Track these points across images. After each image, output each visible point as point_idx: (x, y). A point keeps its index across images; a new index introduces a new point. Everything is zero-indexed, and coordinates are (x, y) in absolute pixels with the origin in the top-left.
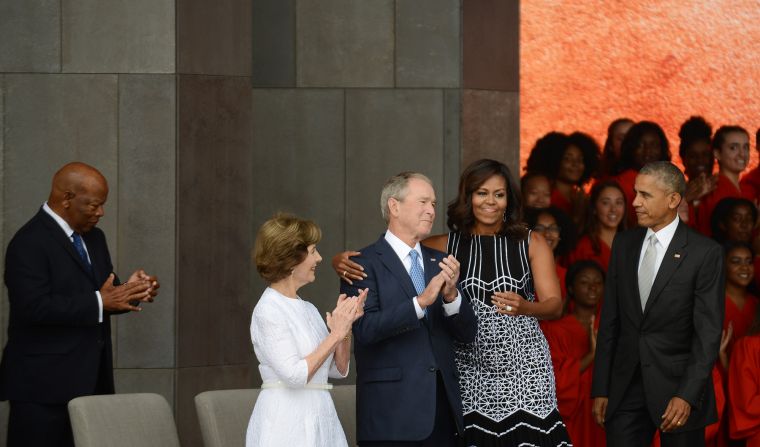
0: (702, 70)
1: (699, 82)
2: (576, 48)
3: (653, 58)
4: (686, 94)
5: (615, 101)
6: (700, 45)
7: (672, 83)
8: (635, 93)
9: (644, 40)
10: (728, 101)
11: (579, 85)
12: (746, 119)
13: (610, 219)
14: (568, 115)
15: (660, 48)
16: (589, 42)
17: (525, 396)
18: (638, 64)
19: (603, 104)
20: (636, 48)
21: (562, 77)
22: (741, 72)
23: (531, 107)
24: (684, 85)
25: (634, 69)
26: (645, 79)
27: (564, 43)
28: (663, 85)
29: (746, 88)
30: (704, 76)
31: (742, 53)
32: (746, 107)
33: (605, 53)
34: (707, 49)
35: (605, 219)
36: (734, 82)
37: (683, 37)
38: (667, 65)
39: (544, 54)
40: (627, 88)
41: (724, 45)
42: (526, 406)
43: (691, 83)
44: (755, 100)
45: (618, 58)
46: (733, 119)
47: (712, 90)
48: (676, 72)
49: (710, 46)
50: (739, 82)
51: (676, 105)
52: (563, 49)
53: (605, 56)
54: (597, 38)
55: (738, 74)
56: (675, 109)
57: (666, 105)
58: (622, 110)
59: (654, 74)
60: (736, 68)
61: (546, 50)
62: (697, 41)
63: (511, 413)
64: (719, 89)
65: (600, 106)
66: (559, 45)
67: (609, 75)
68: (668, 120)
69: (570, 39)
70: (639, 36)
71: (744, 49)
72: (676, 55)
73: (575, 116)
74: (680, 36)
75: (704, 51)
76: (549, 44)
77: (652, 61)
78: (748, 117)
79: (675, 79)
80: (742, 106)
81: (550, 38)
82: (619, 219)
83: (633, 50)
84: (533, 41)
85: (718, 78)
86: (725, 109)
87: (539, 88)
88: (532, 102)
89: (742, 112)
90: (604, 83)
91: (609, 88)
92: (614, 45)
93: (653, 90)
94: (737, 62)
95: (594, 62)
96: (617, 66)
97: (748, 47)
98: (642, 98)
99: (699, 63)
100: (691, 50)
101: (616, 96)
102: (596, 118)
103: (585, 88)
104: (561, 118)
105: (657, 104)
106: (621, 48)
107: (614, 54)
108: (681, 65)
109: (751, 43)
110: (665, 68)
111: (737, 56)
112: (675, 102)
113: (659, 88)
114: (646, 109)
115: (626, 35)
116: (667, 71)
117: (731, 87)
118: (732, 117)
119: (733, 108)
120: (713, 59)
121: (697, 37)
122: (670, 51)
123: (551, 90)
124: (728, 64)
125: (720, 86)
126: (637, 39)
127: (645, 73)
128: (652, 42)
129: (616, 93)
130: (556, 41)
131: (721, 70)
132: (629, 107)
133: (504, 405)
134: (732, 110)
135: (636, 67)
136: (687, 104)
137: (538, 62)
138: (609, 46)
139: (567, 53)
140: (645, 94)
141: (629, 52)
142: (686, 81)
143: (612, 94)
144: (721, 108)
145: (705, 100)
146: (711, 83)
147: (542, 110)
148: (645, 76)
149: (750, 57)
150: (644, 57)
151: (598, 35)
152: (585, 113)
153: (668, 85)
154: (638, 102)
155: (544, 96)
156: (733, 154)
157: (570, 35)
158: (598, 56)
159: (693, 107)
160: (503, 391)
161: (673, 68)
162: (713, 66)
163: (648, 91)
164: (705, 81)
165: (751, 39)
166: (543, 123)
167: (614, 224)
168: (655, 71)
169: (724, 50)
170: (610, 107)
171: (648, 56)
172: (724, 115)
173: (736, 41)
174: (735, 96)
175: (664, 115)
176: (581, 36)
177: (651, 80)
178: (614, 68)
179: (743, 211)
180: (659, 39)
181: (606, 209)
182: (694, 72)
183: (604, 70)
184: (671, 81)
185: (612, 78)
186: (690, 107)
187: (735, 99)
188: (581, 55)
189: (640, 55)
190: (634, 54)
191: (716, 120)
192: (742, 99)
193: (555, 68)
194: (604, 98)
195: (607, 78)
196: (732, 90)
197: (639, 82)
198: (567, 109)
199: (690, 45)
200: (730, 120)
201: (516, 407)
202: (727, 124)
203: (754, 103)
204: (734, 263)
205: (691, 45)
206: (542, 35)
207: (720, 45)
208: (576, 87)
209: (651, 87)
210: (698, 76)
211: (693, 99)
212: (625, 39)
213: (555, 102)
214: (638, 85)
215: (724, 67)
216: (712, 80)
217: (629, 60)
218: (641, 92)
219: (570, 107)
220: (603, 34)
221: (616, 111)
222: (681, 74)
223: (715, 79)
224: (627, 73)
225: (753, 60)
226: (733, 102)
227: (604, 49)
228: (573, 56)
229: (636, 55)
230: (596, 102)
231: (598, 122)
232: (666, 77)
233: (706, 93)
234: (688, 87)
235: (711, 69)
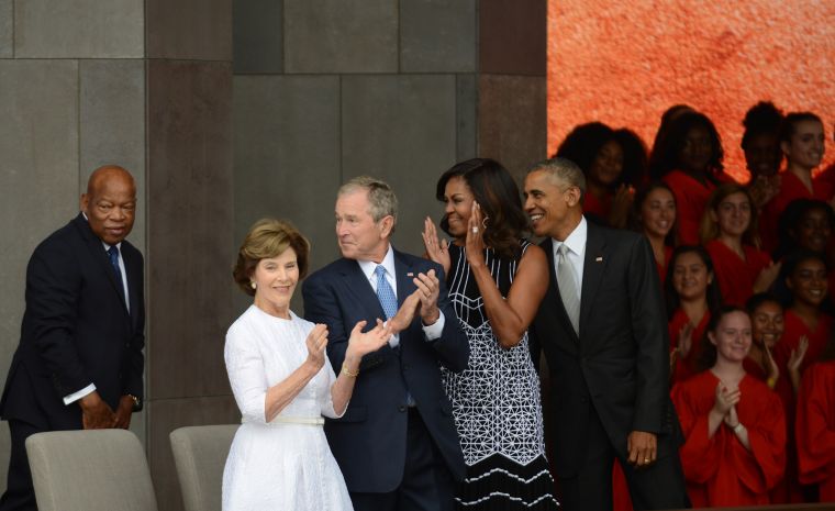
0: (766, 50)
1: (763, 62)
2: (614, 25)
3: (706, 34)
4: (746, 77)
5: (661, 86)
6: (764, 19)
7: (729, 65)
8: (685, 77)
9: (695, 13)
10: (797, 85)
11: (617, 68)
12: (818, 106)
13: (659, 225)
14: (604, 103)
15: (715, 22)
16: (629, 17)
17: (503, 438)
18: (689, 42)
19: (645, 90)
20: (686, 23)
21: (597, 59)
22: (813, 50)
23: (560, 94)
24: (743, 66)
25: (683, 48)
26: (696, 60)
27: (600, 18)
28: (719, 67)
29: (818, 69)
30: (768, 55)
31: (813, 28)
32: (819, 92)
33: (650, 30)
34: (770, 23)
35: (654, 226)
36: (806, 63)
37: (743, 10)
38: (723, 43)
39: (575, 30)
40: (675, 71)
41: (792, 18)
42: (503, 450)
43: (753, 64)
44: (829, 83)
45: (664, 35)
46: (805, 105)
47: (777, 72)
48: (734, 51)
49: (776, 19)
50: (809, 62)
51: (734, 91)
52: (598, 25)
53: (649, 34)
54: (638, 12)
55: (809, 53)
56: (733, 96)
57: (722, 90)
58: (669, 97)
59: (708, 54)
60: (806, 45)
61: (578, 26)
62: (760, 15)
63: (487, 456)
64: (785, 70)
65: (642, 93)
66: (594, 21)
67: (653, 56)
68: (724, 108)
69: (606, 13)
70: (689, 8)
71: (816, 22)
72: (734, 32)
73: (613, 104)
74: (738, 8)
75: (768, 26)
76: (581, 19)
77: (707, 39)
78: (822, 104)
79: (732, 59)
80: (814, 90)
81: (583, 13)
82: (671, 224)
83: (682, 25)
84: (563, 17)
85: (785, 58)
86: (794, 96)
87: (570, 72)
88: (561, 88)
89: (814, 98)
90: (647, 65)
91: (653, 71)
92: (659, 21)
93: (706, 73)
94: (808, 38)
95: (636, 40)
96: (663, 45)
97: (822, 20)
98: (693, 82)
99: (762, 40)
100: (752, 24)
101: (662, 81)
102: (637, 106)
103: (624, 71)
104: (597, 107)
105: (711, 89)
106: (668, 23)
107: (659, 31)
108: (740, 43)
109: (825, 15)
110: (722, 47)
111: (808, 31)
112: (734, 87)
113: (713, 71)
114: (698, 96)
115: (674, 8)
116: (723, 50)
117: (801, 68)
118: (801, 104)
119: (803, 93)
120: (779, 35)
121: (759, 8)
122: (726, 27)
123: (585, 74)
124: (797, 41)
125: (786, 66)
126: (686, 11)
127: (697, 52)
128: (706, 16)
129: (662, 77)
130: (590, 16)
131: (789, 48)
132: (678, 93)
133: (479, 446)
134: (802, 96)
135: (686, 46)
136: (747, 89)
137: (568, 41)
138: (654, 22)
139: (603, 30)
140: (696, 78)
141: (677, 28)
142: (746, 61)
143: (657, 78)
144: (789, 93)
145: (770, 85)
146: (777, 64)
147: (574, 97)
148: (696, 56)
149: (823, 32)
150: (697, 34)
151: (640, 8)
152: (625, 100)
153: (724, 66)
154: (689, 88)
155: (576, 81)
156: (806, 147)
157: (606, 8)
158: (641, 34)
159: (755, 92)
160: (478, 430)
161: (730, 47)
162: (779, 44)
163: (700, 74)
164: (769, 61)
165: (824, 10)
166: (575, 113)
167: (664, 232)
168: (709, 50)
169: (793, 25)
170: (654, 94)
171: (700, 33)
172: (791, 102)
173: (806, 13)
174: (805, 79)
175: (720, 101)
176: (620, 10)
177: (704, 61)
178: (660, 47)
179: (817, 216)
180: (714, 12)
181: (655, 214)
182: (755, 51)
183: (647, 50)
184: (728, 61)
185: (657, 59)
186: (750, 92)
187: (805, 82)
188: (620, 32)
189: (691, 32)
190: (682, 30)
191: (786, 106)
192: (814, 83)
193: (588, 48)
194: (646, 83)
195: (650, 59)
196: (802, 72)
197: (690, 64)
198: (604, 97)
199: (751, 18)
200: (799, 107)
201: (492, 450)
203: (828, 86)
204: (804, 277)
205: (754, 20)
206: (572, 9)
207: (787, 18)
208: (615, 70)
209: (703, 70)
210: (761, 56)
211: (754, 83)
212: (673, 12)
213: (588, 88)
214: (688, 67)
215: (792, 44)
216: (778, 59)
217: (677, 38)
218: (691, 75)
219: (607, 94)
220: (647, 7)
221: (662, 98)
222: (740, 54)
223: (782, 59)
224: (675, 53)
225: (827, 35)
226: (804, 87)
227: (648, 25)
228: (610, 34)
229: (686, 32)
230: (638, 87)
231: (640, 112)
232: (722, 56)
233: (770, 76)
234: (749, 69)
235: (776, 47)
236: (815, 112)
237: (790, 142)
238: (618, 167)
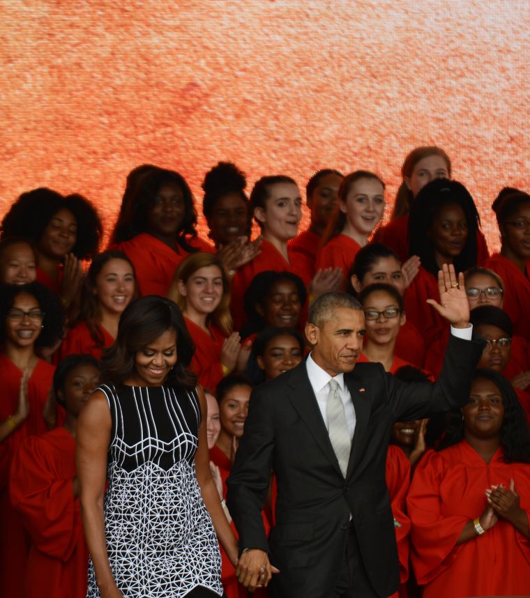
0: (235, 103)
1: (231, 118)
2: (68, 74)
3: (170, 86)
4: (213, 134)
5: (120, 143)
6: (232, 69)
7: (194, 119)
8: (146, 133)
9: (157, 62)
10: (268, 143)
11: (71, 123)
12: (291, 166)
13: (116, 301)
14: (57, 162)
15: (178, 72)
16: (84, 66)
18: (150, 95)
19: (103, 147)
20: (147, 73)
21: (49, 112)
22: (285, 105)
23: (8, 152)
24: (210, 121)
25: (145, 101)
26: (158, 114)
27: (52, 67)
28: (183, 123)
29: (292, 126)
30: (237, 110)
31: (285, 79)
32: (291, 150)
33: (108, 80)
34: (239, 73)
35: (110, 301)
36: (276, 118)
37: (209, 58)
38: (187, 96)
39: (25, 79)
40: (136, 127)
41: (263, 69)
42: (204, 581)
43: (220, 119)
44: (302, 141)
45: (123, 86)
46: (276, 167)
47: (247, 129)
48: (200, 105)
49: (244, 70)
50: (282, 117)
51: (200, 149)
52: (50, 73)
53: (107, 85)
54: (95, 60)
55: (281, 108)
56: (198, 154)
57: (187, 148)
58: (129, 156)
59: (171, 108)
60: (278, 99)
61: (28, 76)
62: (227, 64)
63: (188, 591)
64: (256, 127)
65: (100, 150)
66: (46, 70)
67: (111, 109)
68: (190, 168)
69: (59, 61)
70: (151, 57)
71: (289, 73)
72: (200, 83)
73: (67, 164)
74: (204, 57)
75: (236, 77)
76: (32, 68)
77: (169, 90)
78: (295, 165)
79: (198, 114)
80: (286, 149)
81: (34, 61)
82: (128, 300)
83: (142, 75)
84: (11, 65)
85: (255, 113)
86: (264, 154)
87: (19, 127)
88: (9, 145)
89: (286, 157)
90: (105, 120)
91: (111, 126)
92: (118, 70)
93: (169, 129)
94: (279, 90)
95: (92, 92)
96: (123, 97)
97: (294, 71)
98: (155, 139)
99: (230, 93)
100: (218, 75)
101: (121, 137)
102: (94, 166)
103: (79, 127)
104: (49, 167)
105: (175, 147)
106: (127, 73)
107: (118, 82)
108: (207, 95)
109: (297, 65)
110: (186, 100)
111: (281, 84)
112: (199, 145)
113: (178, 127)
114: (160, 154)
115: (134, 56)
116: (188, 104)
117: (272, 123)
118: (273, 164)
119: (275, 152)
120: (248, 87)
121: (226, 57)
122: (191, 77)
123: (35, 129)
124: (269, 95)
125: (256, 122)
126: (148, 61)
127: (159, 106)
128: (169, 65)
129: (121, 133)
130: (41, 64)
131: (259, 102)
132: (138, 151)
133: (178, 584)
134: (273, 155)
135: (147, 99)
136: (214, 146)
137: (17, 92)
138: (112, 71)
139: (56, 80)
140: (158, 135)
141: (138, 78)
142: (213, 116)
143: (115, 133)
144: (260, 153)
145: (238, 142)
146: (246, 119)
147: (23, 155)
148: (158, 110)
149: (296, 84)
150: (158, 85)
151: (97, 55)
152: (81, 159)
153: (190, 122)
154: (150, 146)
155: (26, 137)
156: (282, 213)
157: (59, 56)
158: (98, 84)
159: (223, 151)
161: (196, 100)
162: (249, 97)
163: (163, 130)
164: (237, 116)
165: (298, 61)
166: (25, 173)
167: (120, 308)
168: (172, 103)
169: (263, 76)
170: (112, 152)
171: (164, 84)
172: (262, 161)
173: (277, 63)
174: (277, 136)
175: (185, 160)
176: (75, 57)
177: (166, 115)
178: (118, 99)
179: (285, 290)
180: (177, 60)
181: (111, 287)
182: (223, 105)
183: (104, 103)
184: (193, 117)
185: (115, 113)
186: (218, 151)
187: (277, 140)
188: (74, 82)
189: (153, 82)
190: (143, 80)
191: (254, 169)
192: (286, 141)
193: (39, 100)
194: (104, 140)
195: (108, 113)
196: (274, 128)
197: (151, 118)
198: (56, 155)
199: (218, 69)
200: (270, 168)
201: (193, 583)
202: (268, 174)
203: (302, 145)
204: (275, 355)
205: (219, 70)
206: (22, 56)
207: (257, 68)
208: (69, 125)
209: (167, 125)
210: (229, 110)
211: (222, 141)
212: (133, 61)
213: (40, 145)
214: (150, 123)
215: (263, 99)
216: (247, 115)
217: (138, 90)
218: (153, 131)
219: (60, 151)
220: (104, 55)
221: (122, 157)
222: (205, 108)
223: (251, 114)
224: (136, 106)
225: (300, 88)
226: (275, 145)
227: (105, 75)
228: (64, 85)
229: (147, 81)
230: (94, 144)
231: (97, 172)
232: (187, 111)
233: (239, 133)
234: (216, 125)
235: (246, 101)
236: (288, 174)
237: (264, 208)
238: (72, 239)
